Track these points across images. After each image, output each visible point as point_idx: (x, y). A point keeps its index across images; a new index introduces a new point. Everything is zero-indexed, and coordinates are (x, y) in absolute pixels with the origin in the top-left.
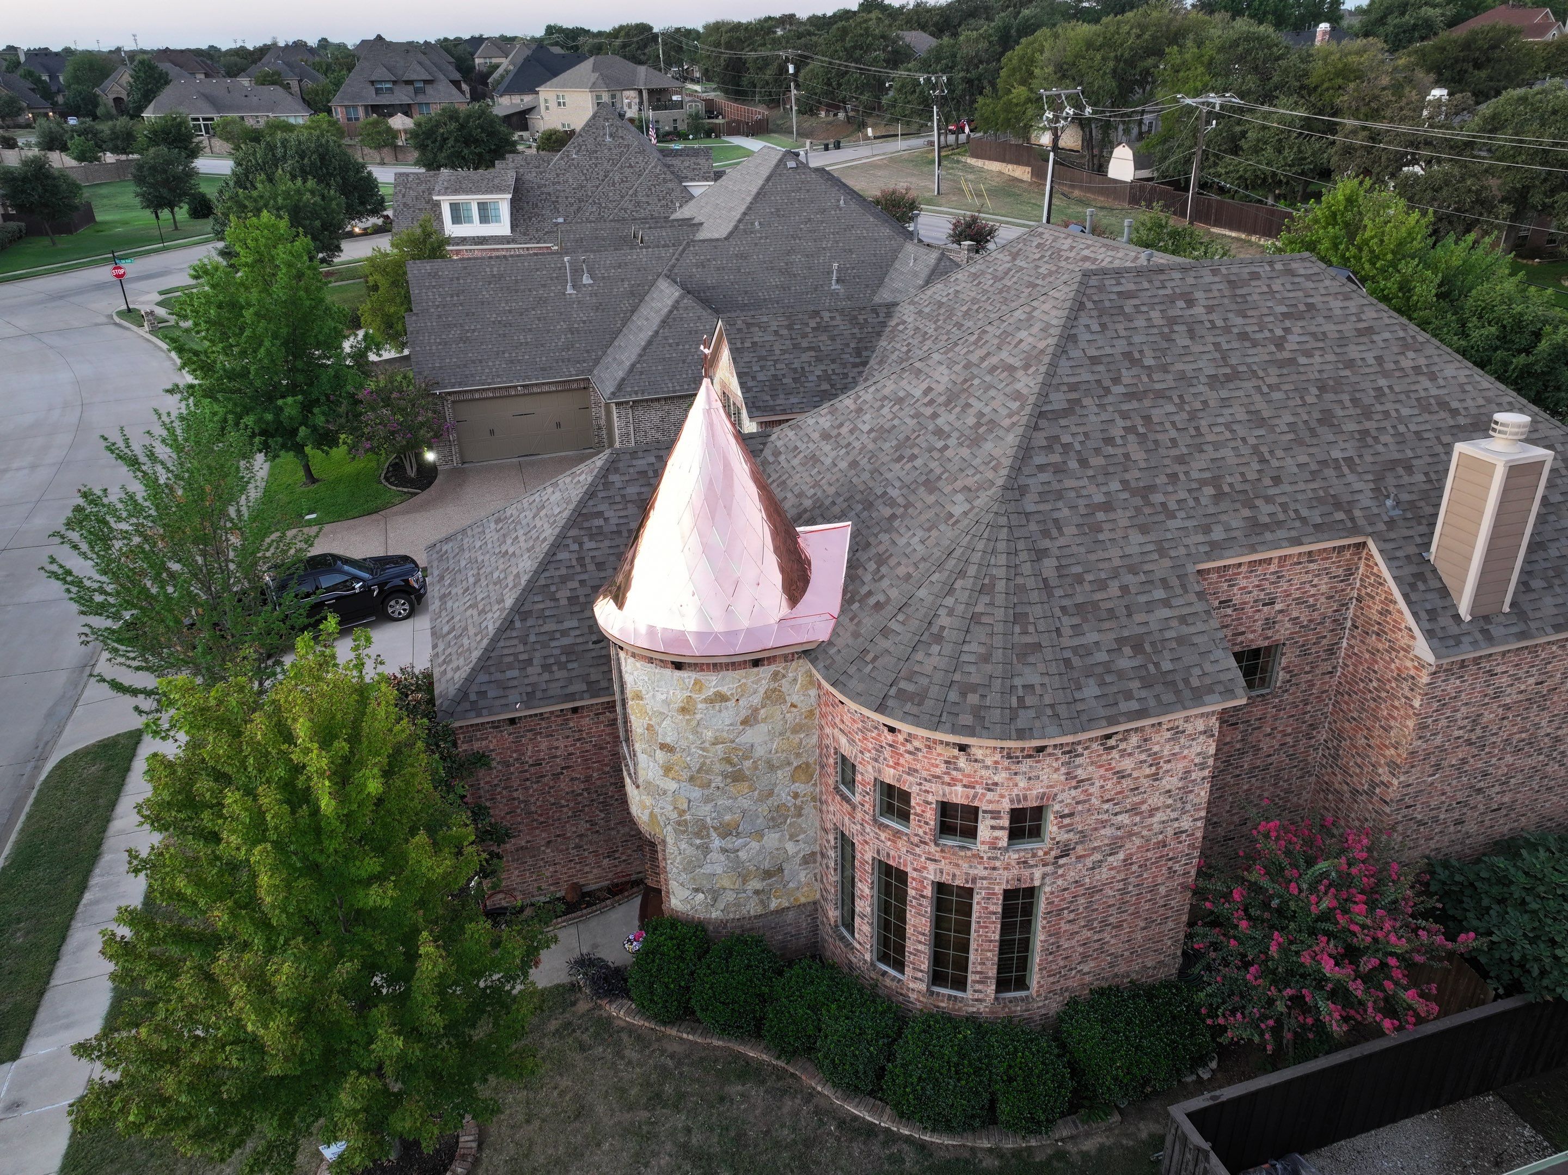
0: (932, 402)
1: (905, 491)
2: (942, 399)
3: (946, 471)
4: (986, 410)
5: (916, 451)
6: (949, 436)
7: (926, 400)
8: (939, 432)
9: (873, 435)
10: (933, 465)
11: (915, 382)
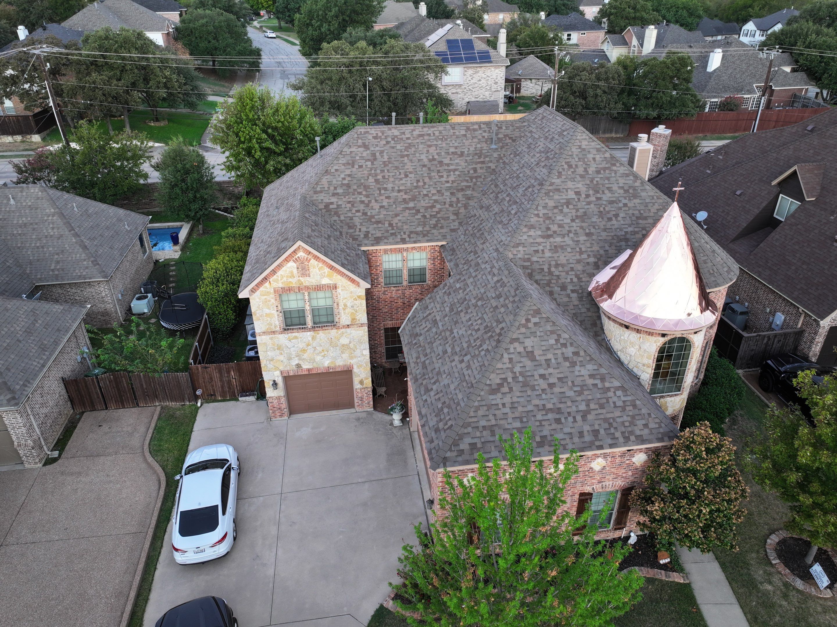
0: (588, 196)
1: (632, 226)
2: (591, 192)
3: (639, 211)
4: (621, 185)
5: (614, 213)
6: (620, 201)
7: (583, 196)
8: (611, 202)
9: (577, 221)
10: (631, 212)
11: (561, 194)
